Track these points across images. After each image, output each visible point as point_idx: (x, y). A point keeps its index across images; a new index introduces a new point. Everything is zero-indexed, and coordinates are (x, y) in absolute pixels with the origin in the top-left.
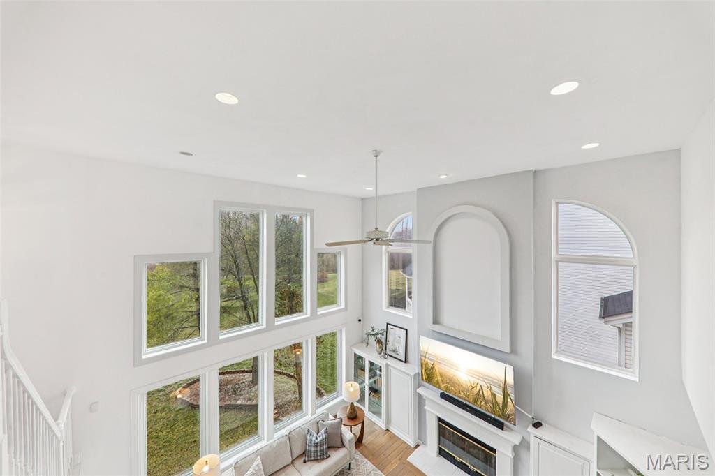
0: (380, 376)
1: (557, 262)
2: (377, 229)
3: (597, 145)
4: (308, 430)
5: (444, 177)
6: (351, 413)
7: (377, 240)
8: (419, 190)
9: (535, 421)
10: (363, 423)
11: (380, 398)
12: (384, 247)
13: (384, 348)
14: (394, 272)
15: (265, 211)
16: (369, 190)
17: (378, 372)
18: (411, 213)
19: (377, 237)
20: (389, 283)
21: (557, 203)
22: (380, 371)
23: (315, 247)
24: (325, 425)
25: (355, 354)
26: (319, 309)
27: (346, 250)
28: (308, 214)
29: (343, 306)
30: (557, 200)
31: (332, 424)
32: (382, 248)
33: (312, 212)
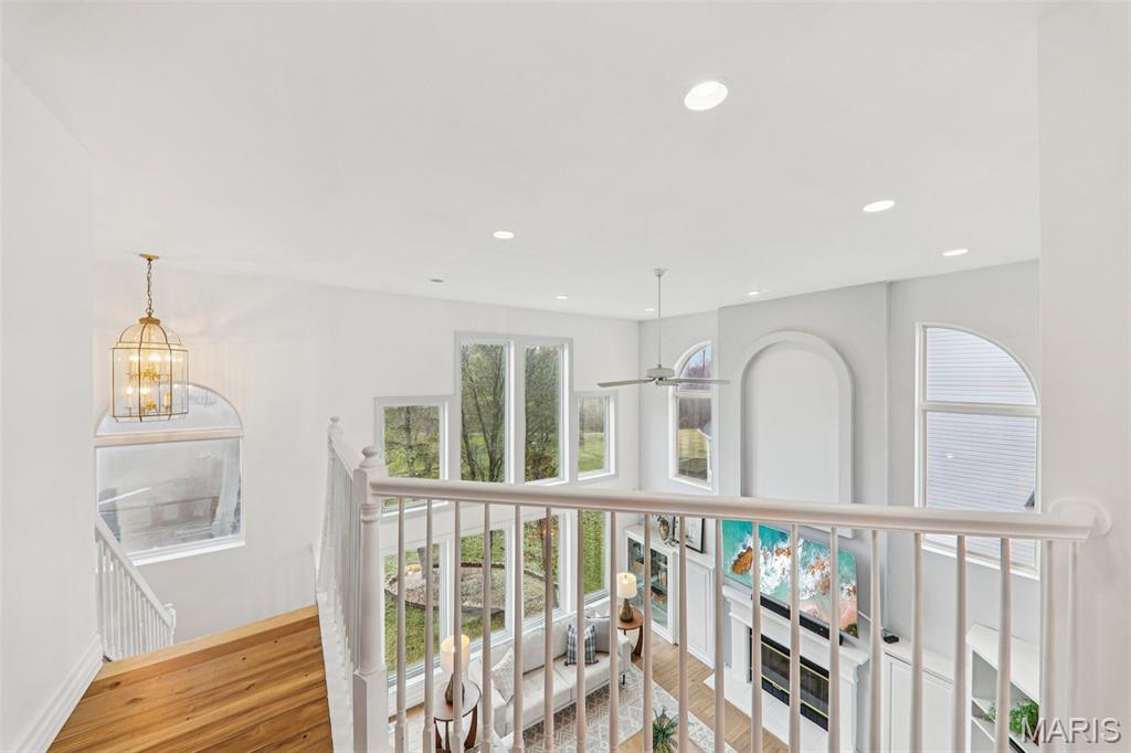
0: (666, 571)
1: (925, 412)
2: (660, 366)
3: (966, 251)
4: (570, 626)
5: (755, 293)
6: (624, 613)
7: (661, 379)
8: (720, 309)
9: (890, 635)
10: (641, 627)
11: (665, 601)
12: (671, 388)
13: (671, 532)
14: (686, 433)
15: (512, 342)
16: (650, 311)
17: (663, 565)
18: (709, 342)
19: (661, 375)
20: (679, 448)
21: (925, 327)
22: (666, 563)
23: (575, 389)
24: (591, 623)
25: (630, 540)
26: (580, 474)
27: (616, 394)
28: (566, 345)
29: (613, 472)
30: (926, 324)
31: (600, 623)
32: (667, 391)
33: (571, 342)
